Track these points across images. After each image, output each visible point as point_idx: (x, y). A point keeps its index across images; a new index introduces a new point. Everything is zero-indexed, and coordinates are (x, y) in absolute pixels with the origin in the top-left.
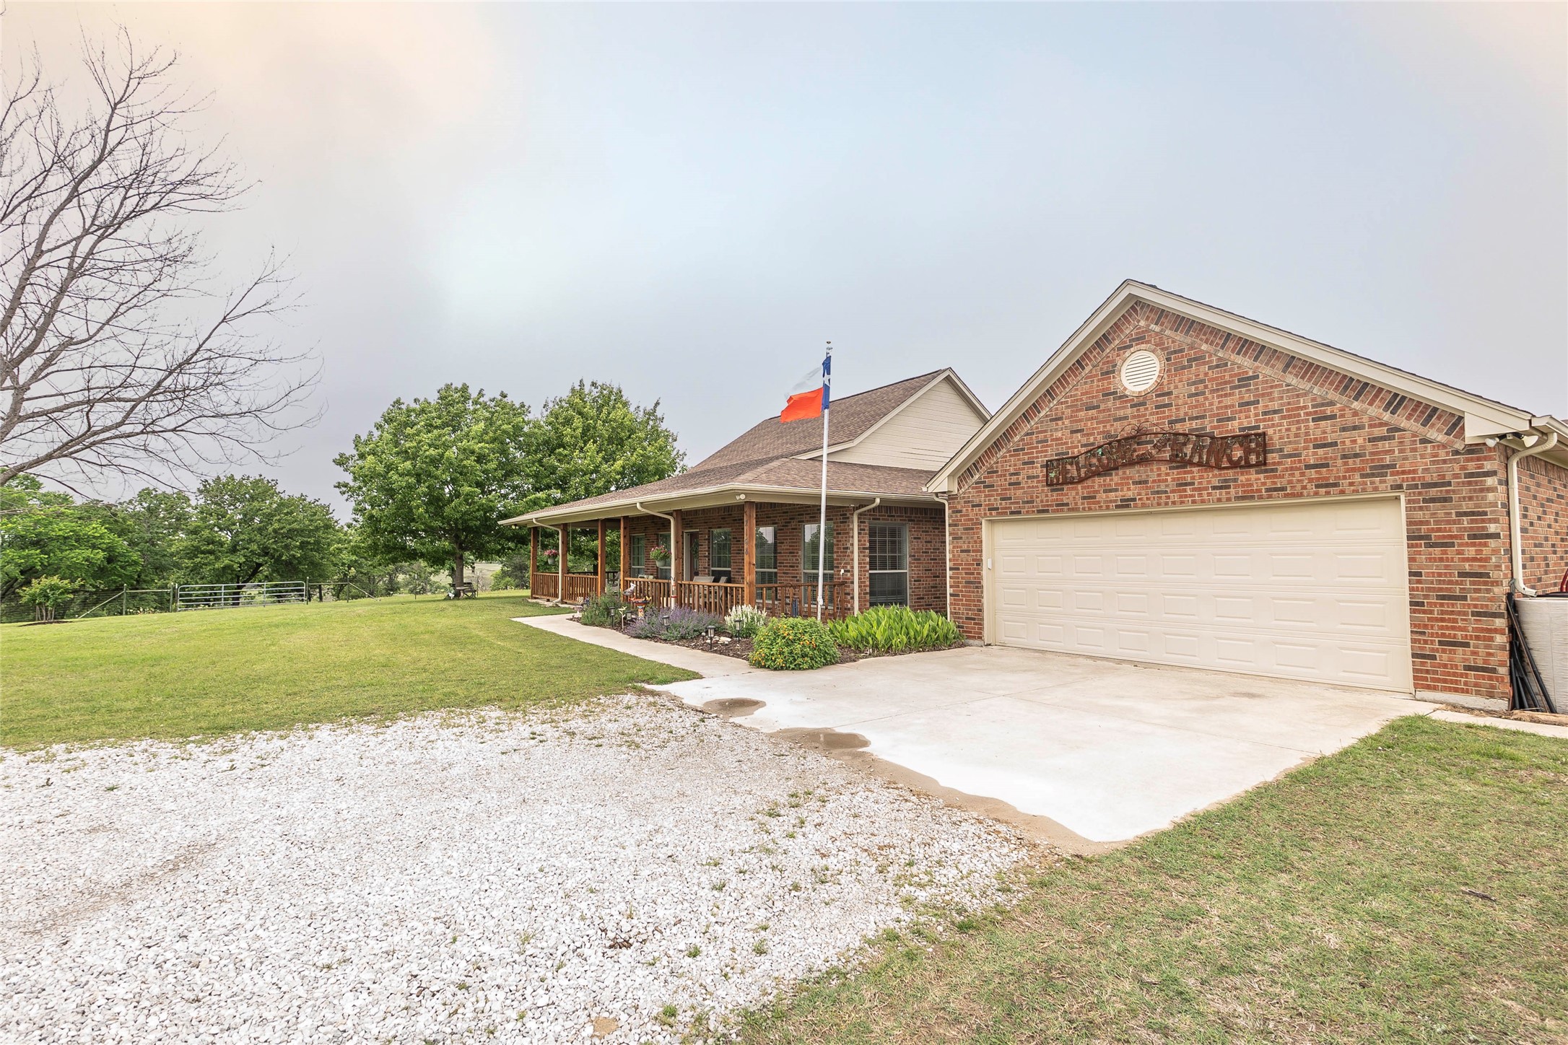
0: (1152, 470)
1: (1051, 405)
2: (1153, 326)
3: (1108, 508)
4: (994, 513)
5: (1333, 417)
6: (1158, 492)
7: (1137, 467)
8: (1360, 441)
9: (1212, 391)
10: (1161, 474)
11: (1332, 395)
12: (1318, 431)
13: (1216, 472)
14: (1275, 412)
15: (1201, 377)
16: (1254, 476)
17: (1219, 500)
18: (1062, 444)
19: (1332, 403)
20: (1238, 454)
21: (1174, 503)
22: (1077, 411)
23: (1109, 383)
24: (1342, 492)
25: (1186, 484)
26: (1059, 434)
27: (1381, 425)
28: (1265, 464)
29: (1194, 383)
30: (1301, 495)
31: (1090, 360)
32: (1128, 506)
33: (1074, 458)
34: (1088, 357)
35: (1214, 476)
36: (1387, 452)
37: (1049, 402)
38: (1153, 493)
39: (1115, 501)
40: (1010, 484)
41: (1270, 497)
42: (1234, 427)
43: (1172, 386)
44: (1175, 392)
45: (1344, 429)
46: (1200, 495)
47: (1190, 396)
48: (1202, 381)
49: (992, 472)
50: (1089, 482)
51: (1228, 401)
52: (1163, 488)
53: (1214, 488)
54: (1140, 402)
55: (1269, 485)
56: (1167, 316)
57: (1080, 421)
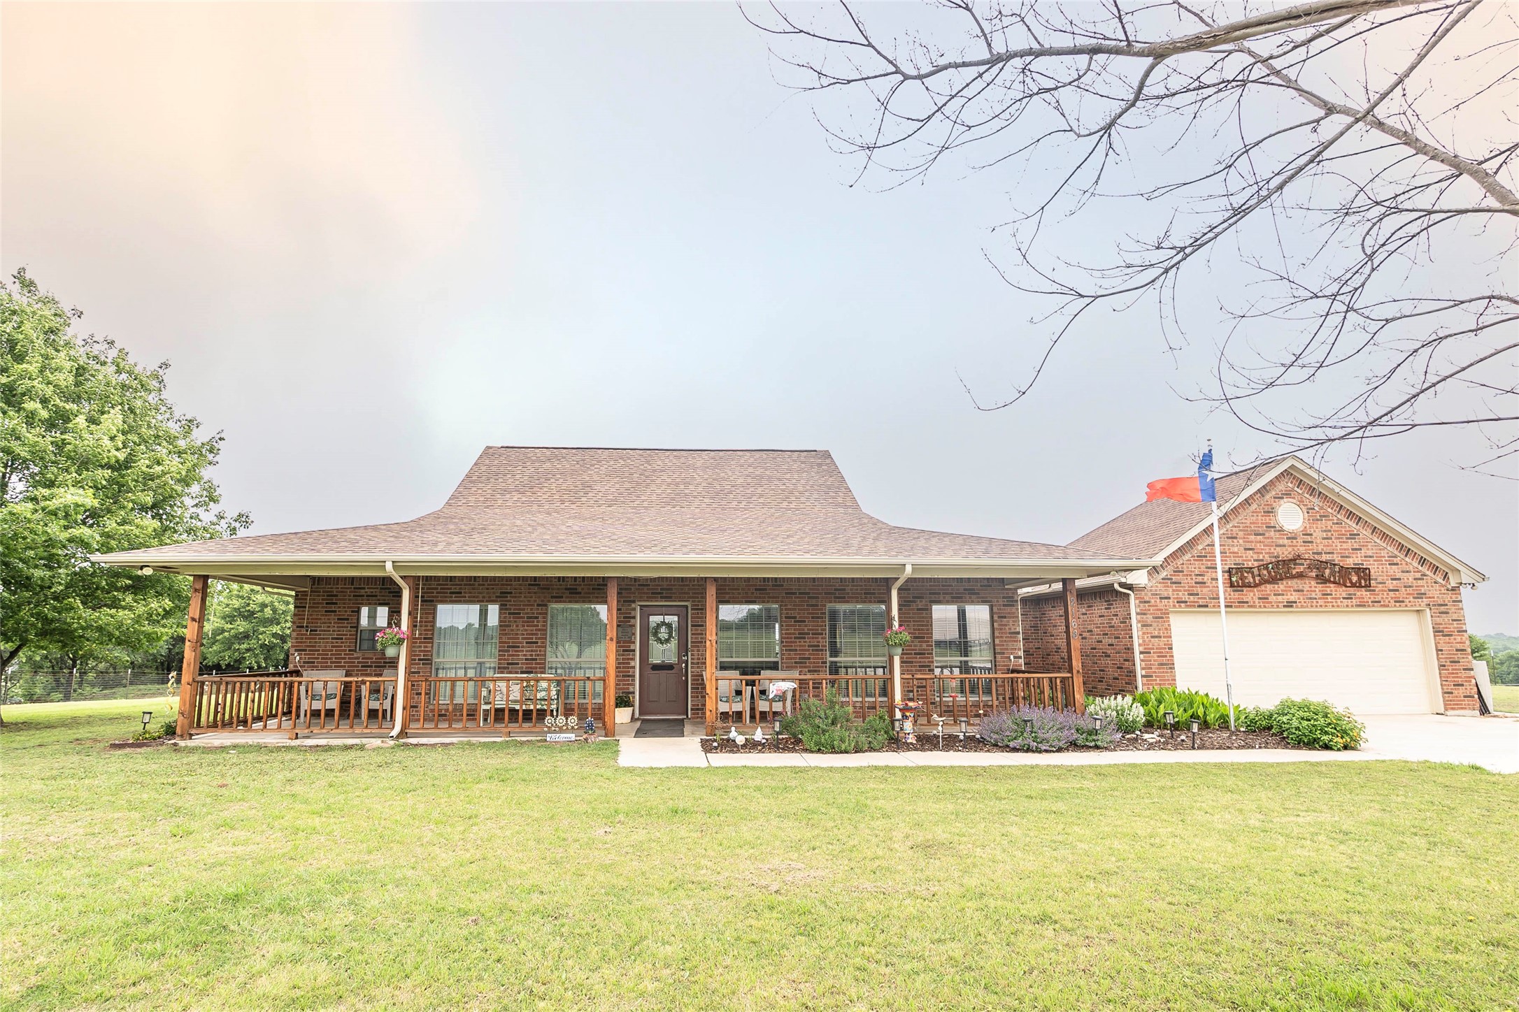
0: (1305, 583)
1: (1228, 527)
2: (1296, 489)
3: (1278, 606)
4: (1183, 605)
5: (1397, 564)
6: (1311, 598)
7: (1295, 580)
8: (1410, 578)
9: (1336, 538)
10: (1310, 585)
11: (1396, 552)
12: (1392, 571)
13: (1344, 588)
14: (1370, 557)
15: (1329, 528)
16: (1364, 593)
17: (1347, 606)
18: (1238, 557)
19: (1396, 557)
20: (1355, 579)
21: (1321, 606)
22: (1248, 534)
23: (1270, 520)
24: (1406, 606)
25: (1328, 595)
26: (1236, 549)
27: (1418, 572)
28: (1370, 586)
29: (1325, 531)
30: (1388, 606)
31: (1255, 501)
32: (1292, 606)
33: (1251, 568)
34: (1253, 498)
35: (1343, 591)
36: (1423, 586)
37: (1225, 524)
38: (1307, 598)
39: (1283, 602)
40: (1196, 583)
41: (1373, 606)
42: (1350, 562)
43: (1312, 530)
44: (1315, 534)
45: (1403, 572)
46: (1336, 602)
47: (1324, 539)
48: (1330, 531)
49: (1177, 571)
50: (1263, 587)
51: (1345, 546)
52: (1314, 596)
53: (1344, 598)
54: (1293, 537)
55: (1373, 600)
56: (1304, 485)
57: (1252, 542)
